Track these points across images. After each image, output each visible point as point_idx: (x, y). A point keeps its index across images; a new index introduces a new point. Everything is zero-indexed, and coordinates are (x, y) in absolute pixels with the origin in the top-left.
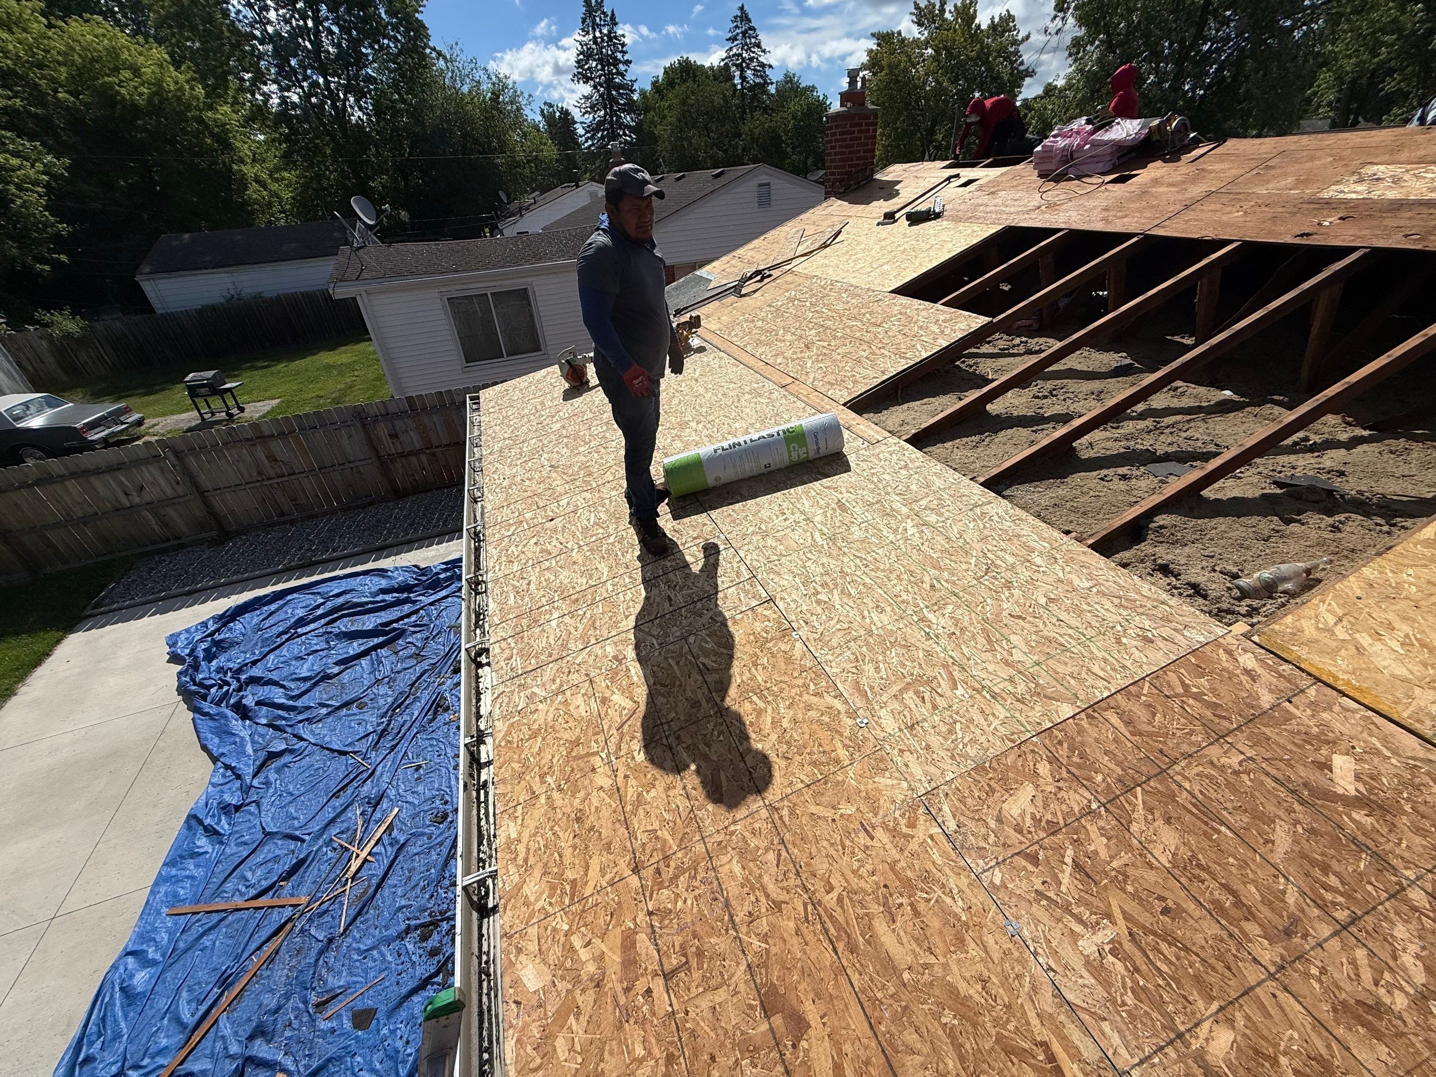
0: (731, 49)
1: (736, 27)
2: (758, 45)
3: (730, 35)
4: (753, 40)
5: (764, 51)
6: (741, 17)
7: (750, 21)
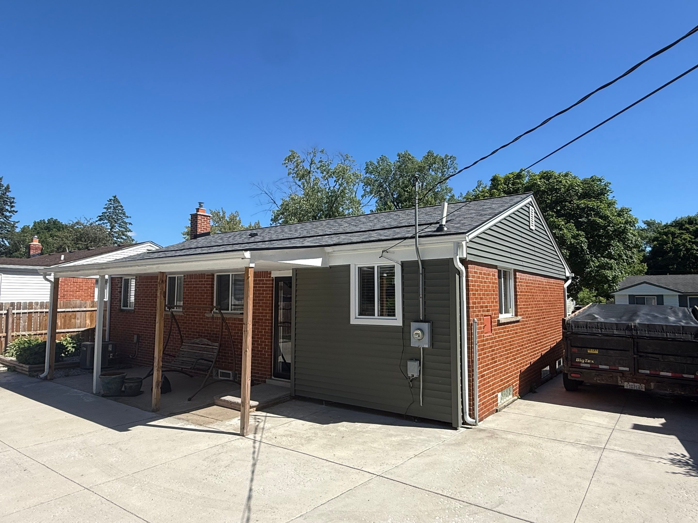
0: (106, 213)
1: (111, 204)
2: (124, 214)
3: (106, 206)
4: (120, 211)
5: (127, 217)
6: (114, 200)
7: (119, 202)
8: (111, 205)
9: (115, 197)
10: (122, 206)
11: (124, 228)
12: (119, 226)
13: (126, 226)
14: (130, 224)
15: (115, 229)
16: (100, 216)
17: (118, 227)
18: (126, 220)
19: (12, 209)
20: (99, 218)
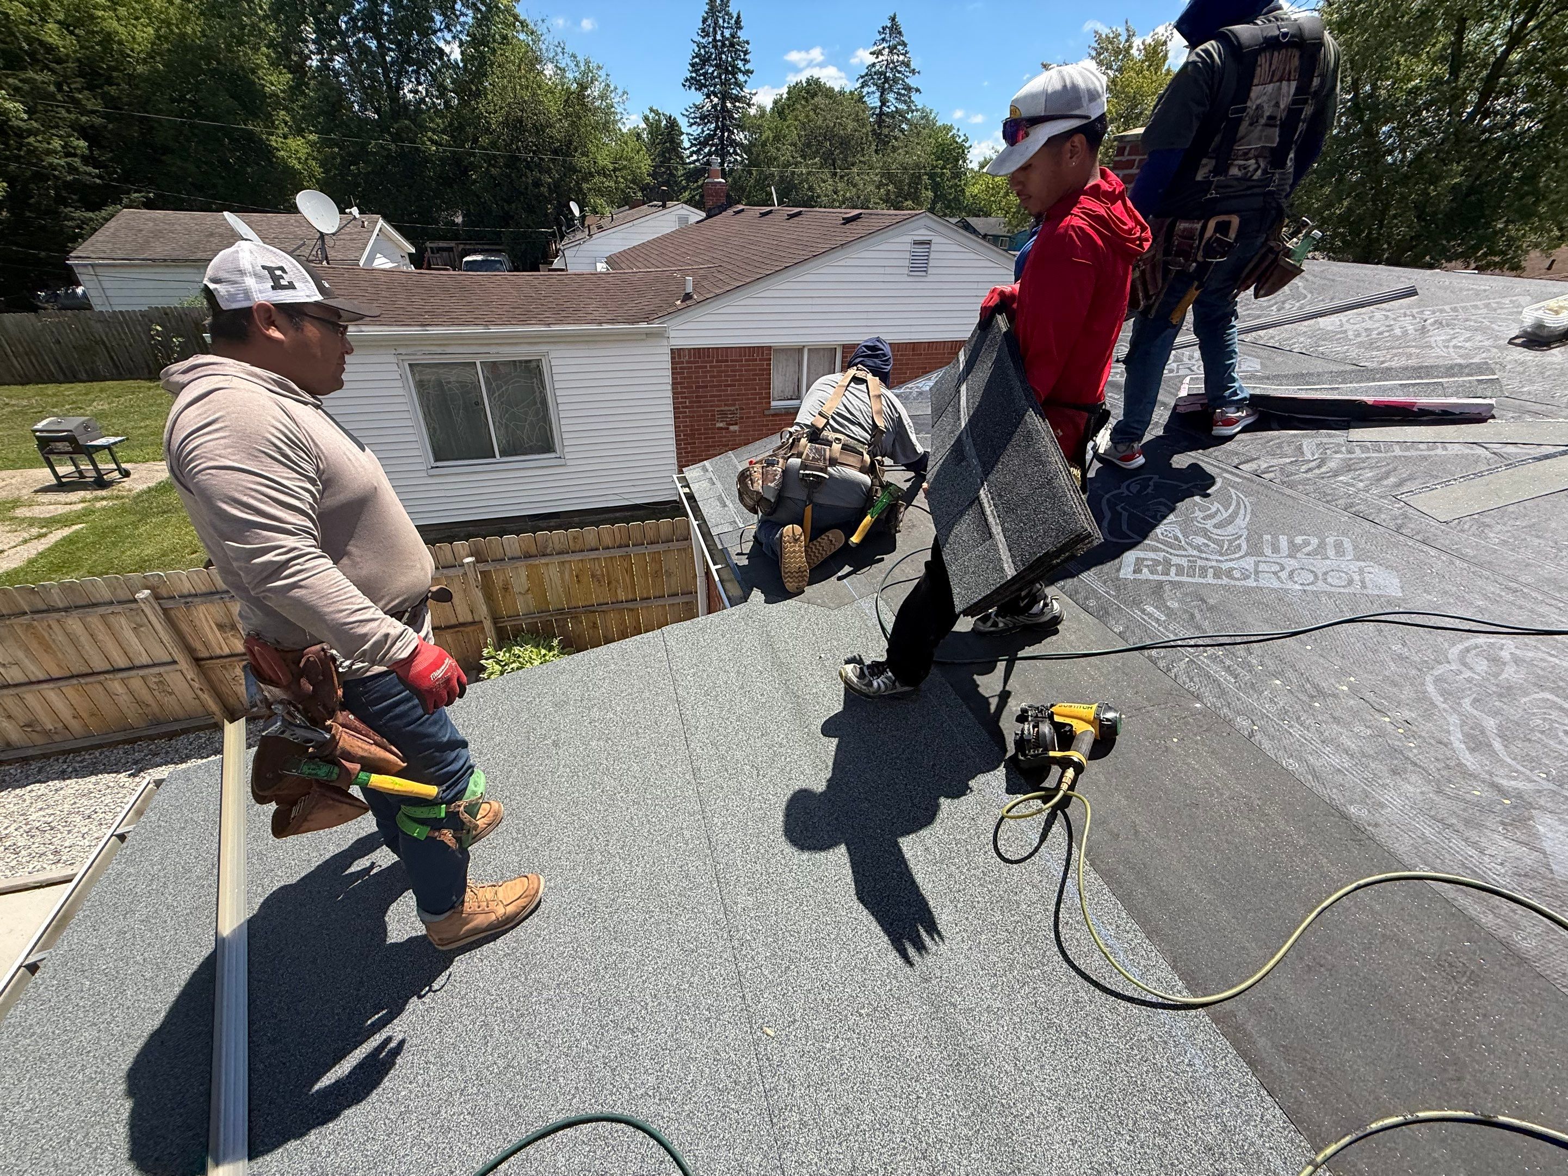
0: (874, 65)
1: (883, 40)
2: (907, 65)
3: (875, 48)
4: (901, 58)
5: (913, 72)
6: (891, 29)
7: (900, 33)
8: (885, 45)
9: (893, 19)
10: (905, 45)
11: (905, 102)
12: (896, 98)
13: (910, 97)
14: (918, 90)
15: (888, 107)
16: (862, 77)
17: (894, 101)
18: (912, 81)
19: (747, 67)
20: (861, 80)
